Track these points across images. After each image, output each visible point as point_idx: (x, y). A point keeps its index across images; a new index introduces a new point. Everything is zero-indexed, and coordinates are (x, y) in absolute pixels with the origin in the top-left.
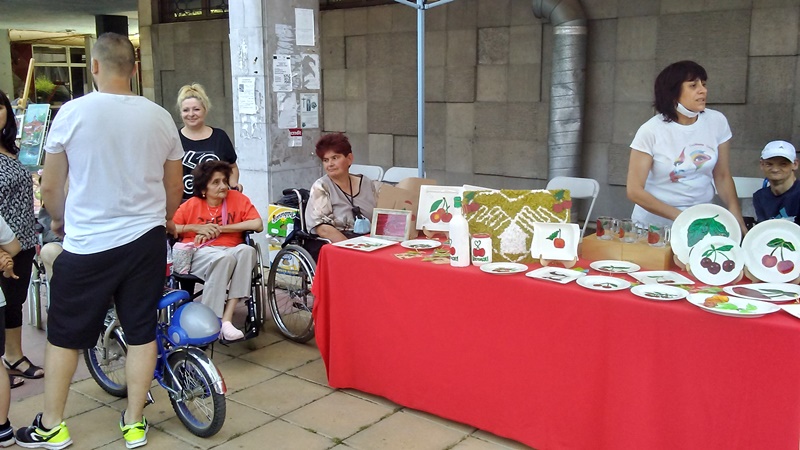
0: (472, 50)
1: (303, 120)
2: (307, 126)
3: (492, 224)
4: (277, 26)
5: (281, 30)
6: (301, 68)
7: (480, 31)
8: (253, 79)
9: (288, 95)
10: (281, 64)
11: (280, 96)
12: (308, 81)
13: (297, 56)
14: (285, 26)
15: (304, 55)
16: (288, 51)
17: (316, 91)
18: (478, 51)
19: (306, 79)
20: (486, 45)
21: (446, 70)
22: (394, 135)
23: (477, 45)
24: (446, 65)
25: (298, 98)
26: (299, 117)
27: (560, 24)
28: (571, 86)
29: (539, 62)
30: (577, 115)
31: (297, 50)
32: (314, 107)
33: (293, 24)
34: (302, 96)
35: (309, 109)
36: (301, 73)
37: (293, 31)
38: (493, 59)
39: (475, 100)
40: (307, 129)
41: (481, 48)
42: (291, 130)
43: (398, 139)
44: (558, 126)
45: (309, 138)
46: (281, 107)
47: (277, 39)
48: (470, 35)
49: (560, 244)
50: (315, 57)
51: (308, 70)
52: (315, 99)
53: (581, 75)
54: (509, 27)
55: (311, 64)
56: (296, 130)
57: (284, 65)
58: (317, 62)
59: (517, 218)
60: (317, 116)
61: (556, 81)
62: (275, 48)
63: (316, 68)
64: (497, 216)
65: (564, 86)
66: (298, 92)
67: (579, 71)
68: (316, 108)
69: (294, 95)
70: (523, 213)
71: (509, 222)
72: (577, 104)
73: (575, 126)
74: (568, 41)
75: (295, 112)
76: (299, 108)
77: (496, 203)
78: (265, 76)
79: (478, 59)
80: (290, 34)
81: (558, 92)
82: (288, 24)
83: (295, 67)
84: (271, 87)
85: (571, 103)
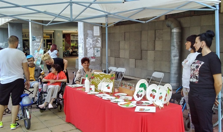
0: (154, 36)
1: (95, 55)
2: (97, 56)
3: (96, 82)
4: (88, 31)
5: (89, 32)
6: (95, 41)
7: (156, 31)
8: (82, 44)
9: (91, 48)
10: (89, 40)
11: (88, 49)
12: (97, 45)
13: (94, 38)
14: (90, 31)
15: (96, 38)
16: (91, 37)
17: (100, 47)
18: (155, 36)
19: (96, 44)
20: (157, 35)
21: (148, 41)
22: (136, 59)
23: (155, 35)
24: (148, 40)
25: (94, 49)
26: (94, 54)
27: (173, 29)
28: (176, 46)
29: (170, 39)
30: (178, 55)
31: (94, 37)
32: (99, 51)
33: (93, 30)
34: (95, 48)
35: (97, 52)
36: (95, 43)
37: (93, 32)
38: (159, 38)
39: (154, 50)
40: (97, 57)
41: (156, 36)
42: (92, 57)
43: (137, 60)
44: (173, 58)
45: (97, 59)
46: (88, 51)
47: (88, 34)
48: (153, 32)
49: (109, 88)
50: (100, 38)
51: (97, 42)
52: (99, 49)
53: (179, 43)
54: (163, 29)
55: (98, 40)
56: (93, 57)
57: (90, 41)
58: (100, 40)
59: (102, 81)
60: (100, 53)
61: (172, 45)
62: (87, 36)
63: (100, 41)
64: (98, 80)
65: (174, 46)
66: (94, 48)
67: (178, 42)
68: (100, 52)
69: (93, 48)
70: (104, 80)
71: (100, 82)
72: (178, 51)
73: (177, 58)
74: (175, 34)
75: (93, 53)
76: (94, 51)
77: (98, 77)
78: (84, 43)
79: (155, 38)
80: (92, 33)
81: (172, 48)
82: (91, 30)
83: (93, 41)
84: (86, 46)
85: (176, 51)
